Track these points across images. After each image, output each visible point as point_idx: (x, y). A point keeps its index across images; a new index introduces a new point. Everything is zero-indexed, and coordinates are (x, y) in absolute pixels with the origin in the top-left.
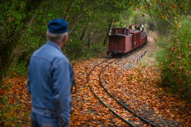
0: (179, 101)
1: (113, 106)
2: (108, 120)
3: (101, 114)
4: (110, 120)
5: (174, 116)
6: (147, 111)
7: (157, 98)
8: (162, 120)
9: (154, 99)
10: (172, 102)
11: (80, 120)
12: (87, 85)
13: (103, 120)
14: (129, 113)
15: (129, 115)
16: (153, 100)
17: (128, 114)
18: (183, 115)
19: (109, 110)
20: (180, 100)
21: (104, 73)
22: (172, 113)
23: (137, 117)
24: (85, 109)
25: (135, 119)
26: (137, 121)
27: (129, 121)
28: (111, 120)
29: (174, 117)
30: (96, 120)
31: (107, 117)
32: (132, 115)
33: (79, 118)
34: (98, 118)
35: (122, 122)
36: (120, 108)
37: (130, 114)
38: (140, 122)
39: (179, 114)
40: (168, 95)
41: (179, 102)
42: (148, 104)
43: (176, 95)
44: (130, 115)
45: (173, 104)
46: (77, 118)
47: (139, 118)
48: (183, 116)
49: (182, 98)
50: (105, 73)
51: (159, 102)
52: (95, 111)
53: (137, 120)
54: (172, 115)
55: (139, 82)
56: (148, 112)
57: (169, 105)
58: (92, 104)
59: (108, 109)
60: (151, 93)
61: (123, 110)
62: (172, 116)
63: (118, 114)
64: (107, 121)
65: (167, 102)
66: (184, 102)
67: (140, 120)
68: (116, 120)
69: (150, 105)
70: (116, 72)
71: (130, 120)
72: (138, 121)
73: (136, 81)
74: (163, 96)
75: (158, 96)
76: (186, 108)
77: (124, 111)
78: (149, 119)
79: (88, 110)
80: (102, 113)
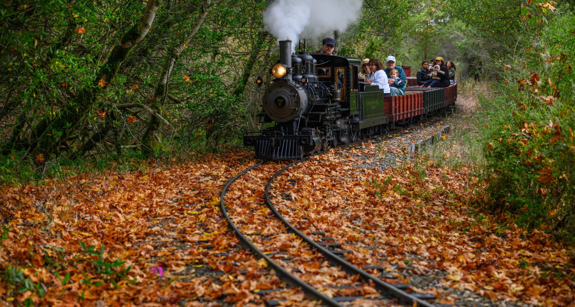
0: (547, 248)
1: (286, 256)
2: (252, 297)
3: (231, 277)
4: (258, 297)
5: (521, 288)
6: (415, 273)
7: (464, 242)
8: (471, 299)
9: (453, 243)
10: (521, 251)
11: (141, 298)
12: (215, 203)
13: (234, 295)
14: (342, 274)
15: (339, 281)
16: (451, 247)
17: (339, 277)
18: (556, 286)
19: (265, 265)
20: (552, 245)
21: (288, 175)
22: (517, 280)
23: (369, 285)
24: (177, 265)
25: (359, 292)
26: (369, 298)
27: (334, 296)
28: (261, 295)
29: (522, 291)
30: (207, 297)
31: (252, 289)
32: (353, 281)
33: (139, 292)
34: (214, 292)
35: (304, 299)
36: (312, 260)
37: (345, 278)
38: (377, 301)
39: (542, 282)
40: (508, 231)
41: (547, 251)
42: (426, 254)
43: (536, 231)
44: (345, 281)
45: (524, 256)
46: (131, 294)
47: (378, 286)
48: (558, 290)
49: (558, 239)
50: (291, 175)
51: (473, 253)
52: (212, 270)
53: (366, 293)
54: (514, 285)
55: (408, 201)
56: (422, 275)
57: (507, 259)
58: (211, 252)
59: (262, 263)
60: (447, 227)
61: (320, 267)
62: (516, 288)
63: (296, 276)
64: (247, 300)
65: (500, 252)
66: (564, 250)
67: (378, 295)
68: (284, 295)
69: (435, 258)
70: (333, 173)
71: (340, 296)
72: (373, 296)
73: (399, 197)
74: (488, 234)
75: (469, 236)
76: (570, 267)
77: (325, 269)
78: (419, 293)
79: (188, 270)
80: (236, 277)
